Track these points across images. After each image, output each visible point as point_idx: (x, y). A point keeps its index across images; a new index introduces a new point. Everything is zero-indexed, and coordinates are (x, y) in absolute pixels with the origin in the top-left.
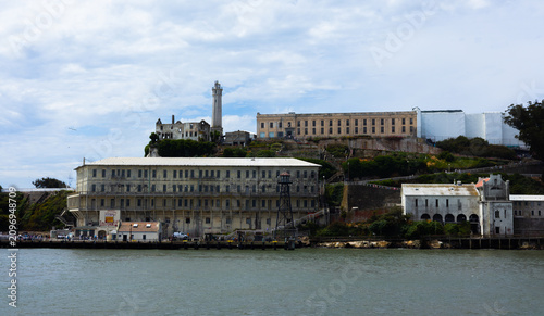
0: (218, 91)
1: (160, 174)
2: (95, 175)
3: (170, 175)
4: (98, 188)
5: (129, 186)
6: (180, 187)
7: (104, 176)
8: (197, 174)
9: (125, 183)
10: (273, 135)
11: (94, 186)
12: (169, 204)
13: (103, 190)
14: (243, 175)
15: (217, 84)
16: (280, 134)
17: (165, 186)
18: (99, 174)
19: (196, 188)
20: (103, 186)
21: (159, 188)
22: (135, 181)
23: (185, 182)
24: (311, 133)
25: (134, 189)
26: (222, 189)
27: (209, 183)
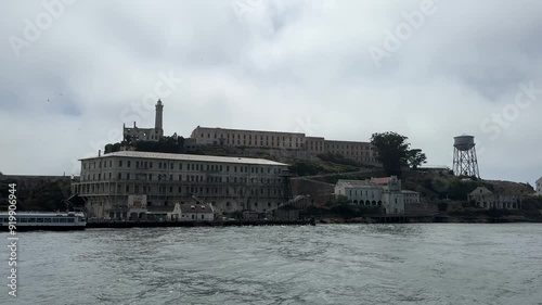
0: (159, 107)
1: (177, 166)
2: (120, 165)
3: (185, 167)
4: (124, 176)
5: (150, 175)
6: (193, 177)
7: (129, 165)
8: (205, 168)
9: (148, 172)
10: (212, 143)
11: (120, 174)
12: (184, 191)
13: (128, 178)
14: (239, 169)
15: (160, 101)
16: (215, 142)
17: (180, 176)
18: (125, 165)
19: (204, 178)
20: (128, 175)
21: (176, 178)
22: (156, 171)
23: (195, 173)
24: (236, 143)
25: (155, 178)
26: (224, 180)
27: (214, 175)
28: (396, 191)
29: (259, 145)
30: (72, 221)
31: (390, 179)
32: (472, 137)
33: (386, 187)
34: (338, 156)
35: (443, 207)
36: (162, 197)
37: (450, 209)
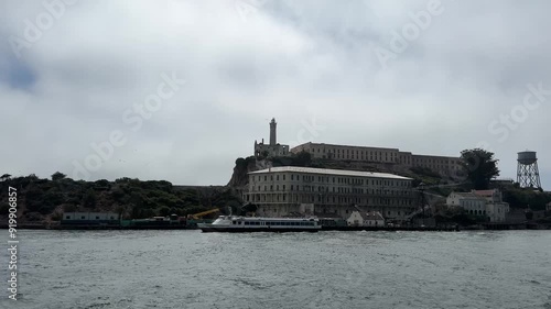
0: (273, 125)
1: (331, 180)
2: (292, 179)
3: (336, 180)
4: (295, 188)
5: (313, 187)
6: (342, 189)
7: (298, 179)
8: (351, 181)
9: (311, 185)
10: (321, 157)
11: (292, 186)
12: (337, 201)
14: (375, 183)
15: (273, 120)
16: (324, 157)
17: (334, 188)
18: (295, 178)
19: (351, 190)
20: (298, 187)
21: (331, 190)
22: (316, 184)
23: (345, 186)
24: (341, 158)
25: (316, 189)
26: (365, 191)
27: (357, 187)
28: (499, 202)
29: (360, 159)
30: (312, 224)
31: (494, 191)
32: (534, 153)
33: (491, 199)
34: (427, 169)
35: (529, 216)
36: (323, 206)
37: (535, 217)
